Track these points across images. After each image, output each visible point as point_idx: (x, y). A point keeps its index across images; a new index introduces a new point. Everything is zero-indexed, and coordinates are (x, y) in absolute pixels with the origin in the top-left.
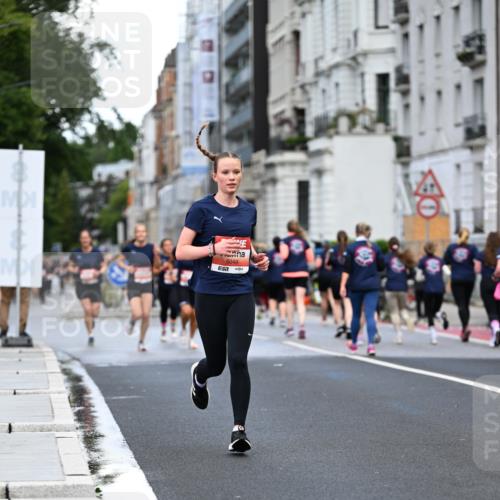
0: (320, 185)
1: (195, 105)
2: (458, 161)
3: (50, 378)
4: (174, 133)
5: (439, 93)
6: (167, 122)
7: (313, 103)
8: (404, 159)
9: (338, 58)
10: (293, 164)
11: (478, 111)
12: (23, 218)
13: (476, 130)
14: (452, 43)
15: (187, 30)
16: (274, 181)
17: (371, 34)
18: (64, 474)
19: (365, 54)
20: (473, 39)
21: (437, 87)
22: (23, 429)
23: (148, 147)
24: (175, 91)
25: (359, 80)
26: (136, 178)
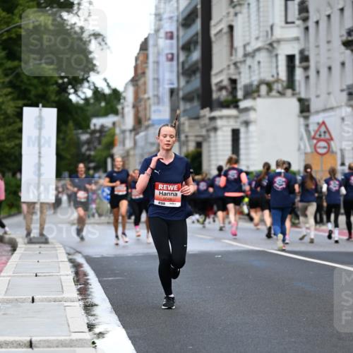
0: (247, 132)
1: (161, 77)
3: (61, 265)
4: (146, 96)
5: (330, 68)
6: (142, 88)
7: (242, 75)
8: (305, 114)
9: (259, 44)
10: (228, 117)
12: (42, 155)
14: (338, 35)
15: (155, 25)
16: (215, 129)
17: (282, 27)
18: (70, 331)
19: (278, 41)
21: (328, 65)
22: (42, 301)
23: (128, 106)
24: (147, 67)
25: (274, 60)
26: (120, 127)
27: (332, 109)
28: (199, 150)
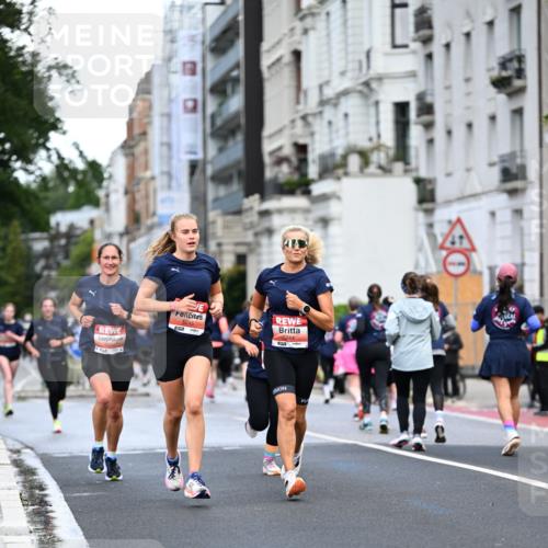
0: (326, 237)
1: (174, 141)
2: (491, 208)
4: (148, 174)
5: (470, 126)
6: (142, 160)
7: (317, 137)
8: (426, 206)
9: (346, 84)
10: (293, 210)
11: (518, 148)
13: (514, 170)
14: (485, 66)
15: (164, 51)
16: (270, 232)
17: (386, 54)
19: (380, 79)
20: (511, 60)
21: (466, 120)
23: (116, 191)
24: (150, 123)
25: (372, 110)
26: (102, 227)
27: (474, 196)
28: (242, 268)
